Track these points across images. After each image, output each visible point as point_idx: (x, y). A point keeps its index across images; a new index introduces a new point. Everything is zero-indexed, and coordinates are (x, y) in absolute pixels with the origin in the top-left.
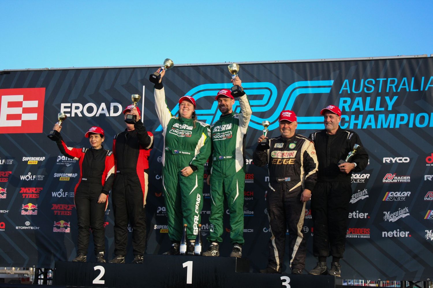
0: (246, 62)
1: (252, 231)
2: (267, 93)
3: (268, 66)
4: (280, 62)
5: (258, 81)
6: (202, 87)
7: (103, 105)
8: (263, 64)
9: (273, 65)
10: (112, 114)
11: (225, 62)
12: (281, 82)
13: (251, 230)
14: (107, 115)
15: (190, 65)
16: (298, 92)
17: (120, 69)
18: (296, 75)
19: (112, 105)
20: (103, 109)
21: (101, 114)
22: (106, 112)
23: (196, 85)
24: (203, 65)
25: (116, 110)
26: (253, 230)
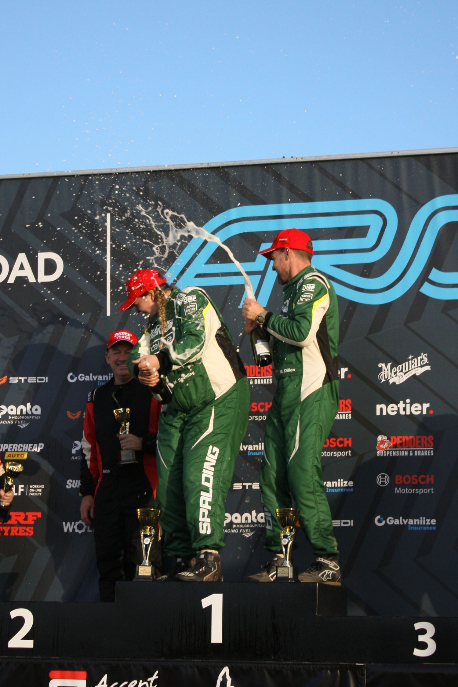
0: (328, 156)
1: (351, 523)
2: (375, 222)
3: (374, 163)
4: (401, 154)
5: (356, 196)
6: (233, 213)
7: (22, 258)
8: (367, 161)
9: (387, 162)
10: (43, 278)
11: (284, 157)
12: (405, 198)
13: (349, 521)
14: (32, 279)
15: (206, 166)
16: (442, 219)
17: (57, 179)
18: (436, 180)
19: (42, 257)
20: (22, 268)
21: (18, 279)
22: (28, 273)
23: (220, 210)
24: (235, 164)
25: (50, 267)
26: (352, 521)
